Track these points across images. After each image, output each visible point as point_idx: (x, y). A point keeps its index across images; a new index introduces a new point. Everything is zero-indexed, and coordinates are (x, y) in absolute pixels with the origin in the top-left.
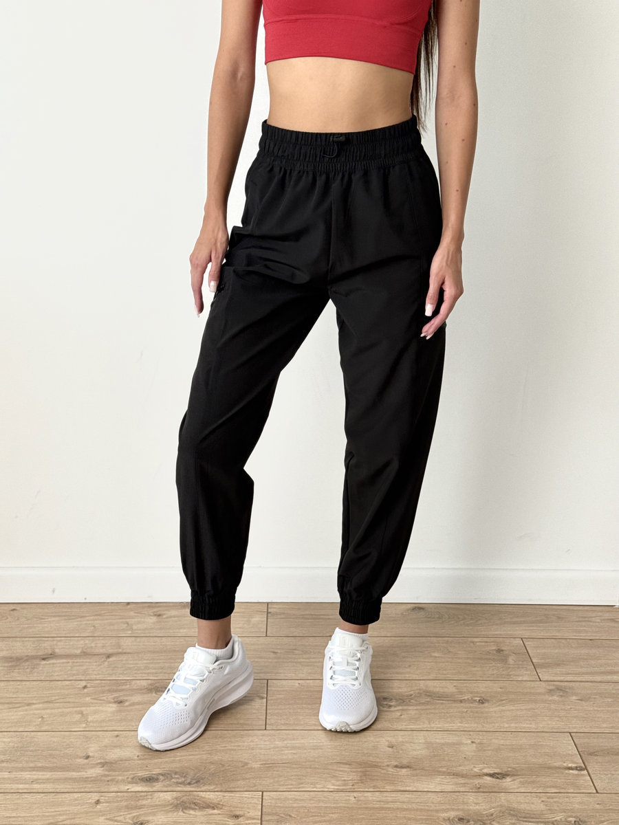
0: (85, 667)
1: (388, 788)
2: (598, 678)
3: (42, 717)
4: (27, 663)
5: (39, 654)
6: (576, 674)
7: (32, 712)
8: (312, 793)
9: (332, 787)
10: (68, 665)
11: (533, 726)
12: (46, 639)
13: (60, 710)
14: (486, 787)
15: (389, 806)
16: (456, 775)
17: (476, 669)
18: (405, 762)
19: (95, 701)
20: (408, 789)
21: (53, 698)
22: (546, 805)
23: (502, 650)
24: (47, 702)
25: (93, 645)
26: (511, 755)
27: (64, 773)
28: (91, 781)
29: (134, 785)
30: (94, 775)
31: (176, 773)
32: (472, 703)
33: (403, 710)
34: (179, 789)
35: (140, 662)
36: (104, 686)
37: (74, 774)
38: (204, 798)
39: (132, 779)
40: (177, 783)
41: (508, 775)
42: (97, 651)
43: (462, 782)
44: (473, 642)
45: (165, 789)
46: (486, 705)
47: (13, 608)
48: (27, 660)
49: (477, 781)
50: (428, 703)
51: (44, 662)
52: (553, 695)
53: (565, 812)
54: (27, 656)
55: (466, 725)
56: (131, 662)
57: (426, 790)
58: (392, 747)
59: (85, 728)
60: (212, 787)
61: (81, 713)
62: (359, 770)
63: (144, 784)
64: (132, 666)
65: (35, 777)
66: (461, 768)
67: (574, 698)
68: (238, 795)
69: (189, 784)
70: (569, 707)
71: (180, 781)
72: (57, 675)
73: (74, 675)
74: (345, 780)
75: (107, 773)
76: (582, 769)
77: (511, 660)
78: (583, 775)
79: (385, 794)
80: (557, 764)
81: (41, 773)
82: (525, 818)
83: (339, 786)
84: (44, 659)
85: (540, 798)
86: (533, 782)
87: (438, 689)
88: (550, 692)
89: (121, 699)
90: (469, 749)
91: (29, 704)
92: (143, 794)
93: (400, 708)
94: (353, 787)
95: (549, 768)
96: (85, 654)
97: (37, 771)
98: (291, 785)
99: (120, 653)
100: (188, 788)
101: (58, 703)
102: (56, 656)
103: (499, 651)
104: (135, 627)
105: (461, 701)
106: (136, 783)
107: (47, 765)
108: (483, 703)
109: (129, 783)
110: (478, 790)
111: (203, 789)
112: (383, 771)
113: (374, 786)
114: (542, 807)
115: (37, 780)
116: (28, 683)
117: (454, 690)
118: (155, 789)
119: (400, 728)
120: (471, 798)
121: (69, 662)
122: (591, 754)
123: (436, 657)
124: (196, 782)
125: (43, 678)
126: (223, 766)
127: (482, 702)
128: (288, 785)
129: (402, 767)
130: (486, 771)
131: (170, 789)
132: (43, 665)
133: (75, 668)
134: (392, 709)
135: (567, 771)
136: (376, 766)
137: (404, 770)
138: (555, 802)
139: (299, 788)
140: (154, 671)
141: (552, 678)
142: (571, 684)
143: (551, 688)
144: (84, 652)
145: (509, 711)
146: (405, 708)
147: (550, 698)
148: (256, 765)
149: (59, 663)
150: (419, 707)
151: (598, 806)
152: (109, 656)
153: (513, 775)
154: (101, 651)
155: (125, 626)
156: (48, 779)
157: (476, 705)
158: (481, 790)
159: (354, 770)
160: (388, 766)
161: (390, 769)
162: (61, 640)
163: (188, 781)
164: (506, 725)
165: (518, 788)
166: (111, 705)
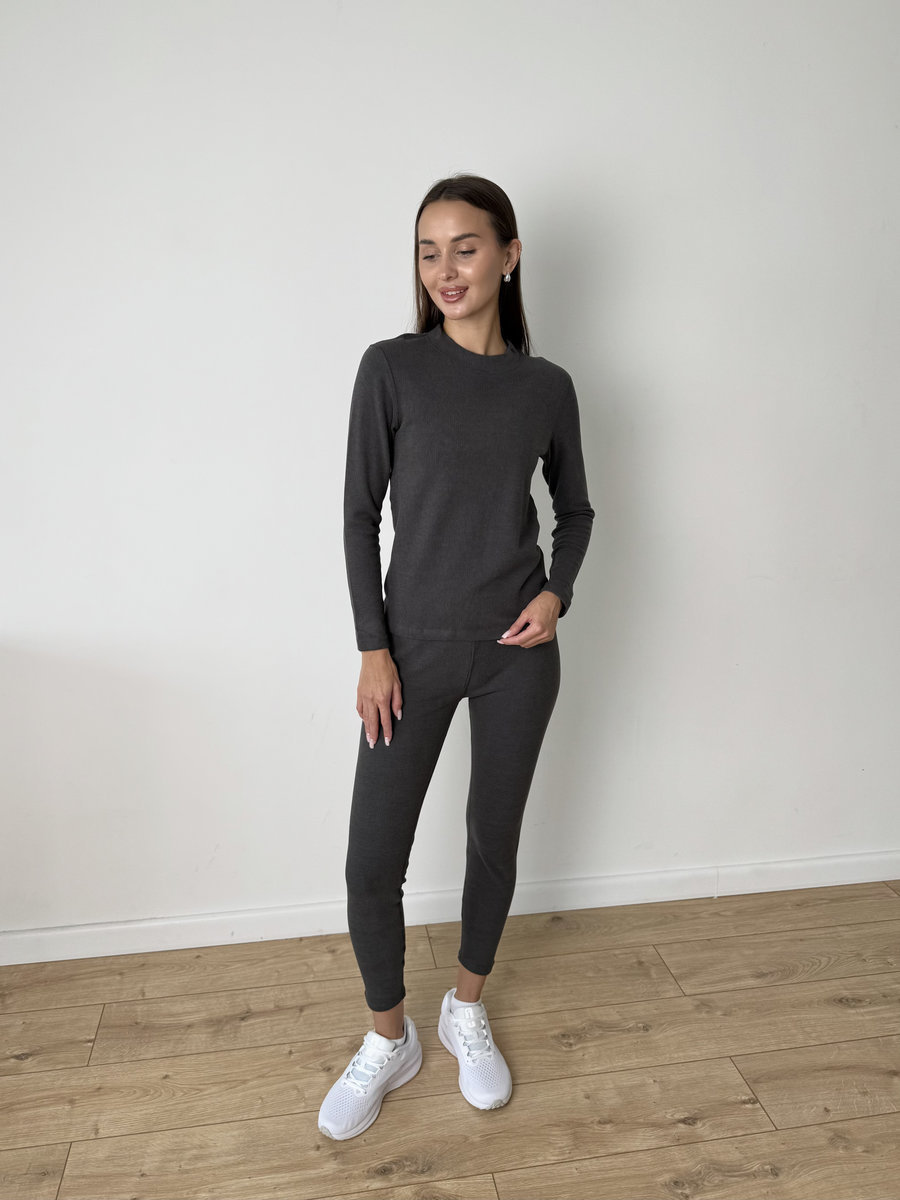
0: (283, 1027)
1: (602, 1152)
2: (730, 986)
3: (261, 1098)
4: (228, 1027)
5: (237, 1012)
6: (711, 983)
7: (249, 1092)
8: (537, 1169)
9: (553, 1159)
10: (268, 1024)
11: (697, 1053)
12: (237, 992)
13: (275, 1087)
14: (684, 1137)
15: (611, 1175)
16: (655, 1125)
17: (628, 988)
18: (605, 1115)
19: (305, 1071)
20: (619, 1150)
21: (265, 1070)
22: (740, 1152)
23: (643, 962)
24: (260, 1076)
25: (283, 996)
26: (691, 1093)
27: (302, 1172)
28: (331, 1180)
29: (372, 1180)
30: (331, 1172)
31: (406, 1159)
32: (638, 1031)
33: (583, 1048)
34: (415, 1180)
35: (332, 1014)
36: (308, 1050)
37: (312, 1173)
38: (441, 1189)
39: (368, 1172)
40: (412, 1172)
41: (696, 1119)
42: (290, 1003)
43: (662, 1133)
44: (615, 955)
45: (402, 1182)
46: (650, 1031)
47: (197, 954)
48: (227, 1022)
49: (674, 1131)
50: (601, 1037)
51: (243, 1024)
52: (701, 1012)
53: (758, 1159)
54: (226, 1016)
55: (642, 1060)
56: (323, 1015)
57: (634, 1149)
58: (588, 1097)
59: (305, 1107)
60: (444, 1174)
61: (295, 1087)
62: (569, 1131)
63: (380, 1178)
64: (325, 1020)
65: (276, 1181)
66: (655, 1116)
67: (719, 1013)
68: (470, 1180)
69: (423, 1172)
70: (718, 1025)
71: (413, 1169)
72: (262, 1039)
73: (276, 1037)
74: (560, 1148)
75: (342, 1167)
76: (754, 1103)
77: (653, 973)
78: (758, 1108)
79: (602, 1160)
80: (732, 1098)
81: (280, 1175)
82: (728, 1172)
83: (557, 1156)
84: (243, 1019)
85: (733, 1144)
86: (721, 1125)
87: (604, 1018)
88: (698, 1008)
89: (328, 1064)
90: (654, 1090)
91: (244, 1082)
92: (384, 1191)
93: (579, 1046)
94: (570, 1155)
95: (728, 1104)
96: (279, 1009)
97: (277, 1172)
98: (516, 1160)
99: (311, 1004)
100: (423, 1178)
101: (270, 1076)
102: (253, 1014)
103: (640, 963)
104: (315, 969)
105: (629, 1030)
106: (373, 1177)
107: (284, 1163)
108: (647, 1030)
109: (368, 1178)
110: (679, 1142)
111: (438, 1176)
112: (591, 1131)
113: (588, 1151)
114: (737, 1155)
115: (279, 1185)
116: (235, 1053)
117: (619, 1017)
118: (392, 1184)
119: (588, 1071)
120: (676, 1153)
121: (266, 1021)
122: (756, 1081)
123: (590, 977)
124: (429, 1169)
125: (248, 1045)
126: (447, 1143)
127: (646, 1028)
128: (512, 1161)
129: (605, 1123)
130: (678, 1116)
131: (407, 1181)
132: (245, 1026)
133: (276, 1028)
134: (574, 1048)
135: (743, 1106)
136: (583, 1125)
137: (608, 1126)
138: (747, 1147)
139: (523, 1164)
140: (347, 1024)
141: (694, 991)
142: (713, 996)
143: (698, 1003)
144: (278, 1006)
145: (672, 1036)
146: (585, 1045)
147: (700, 1016)
148: (476, 1139)
149: (259, 1023)
150: (595, 1043)
151: (783, 1146)
152: (301, 1009)
153: (702, 1119)
154: (293, 1003)
155: (305, 968)
156: (289, 1183)
157: (641, 1033)
158: (681, 1142)
159: (564, 1132)
160: (592, 1122)
161: (596, 1127)
162: (251, 993)
163: (420, 1168)
164: (676, 1056)
165: (711, 1133)
166: (322, 1074)
